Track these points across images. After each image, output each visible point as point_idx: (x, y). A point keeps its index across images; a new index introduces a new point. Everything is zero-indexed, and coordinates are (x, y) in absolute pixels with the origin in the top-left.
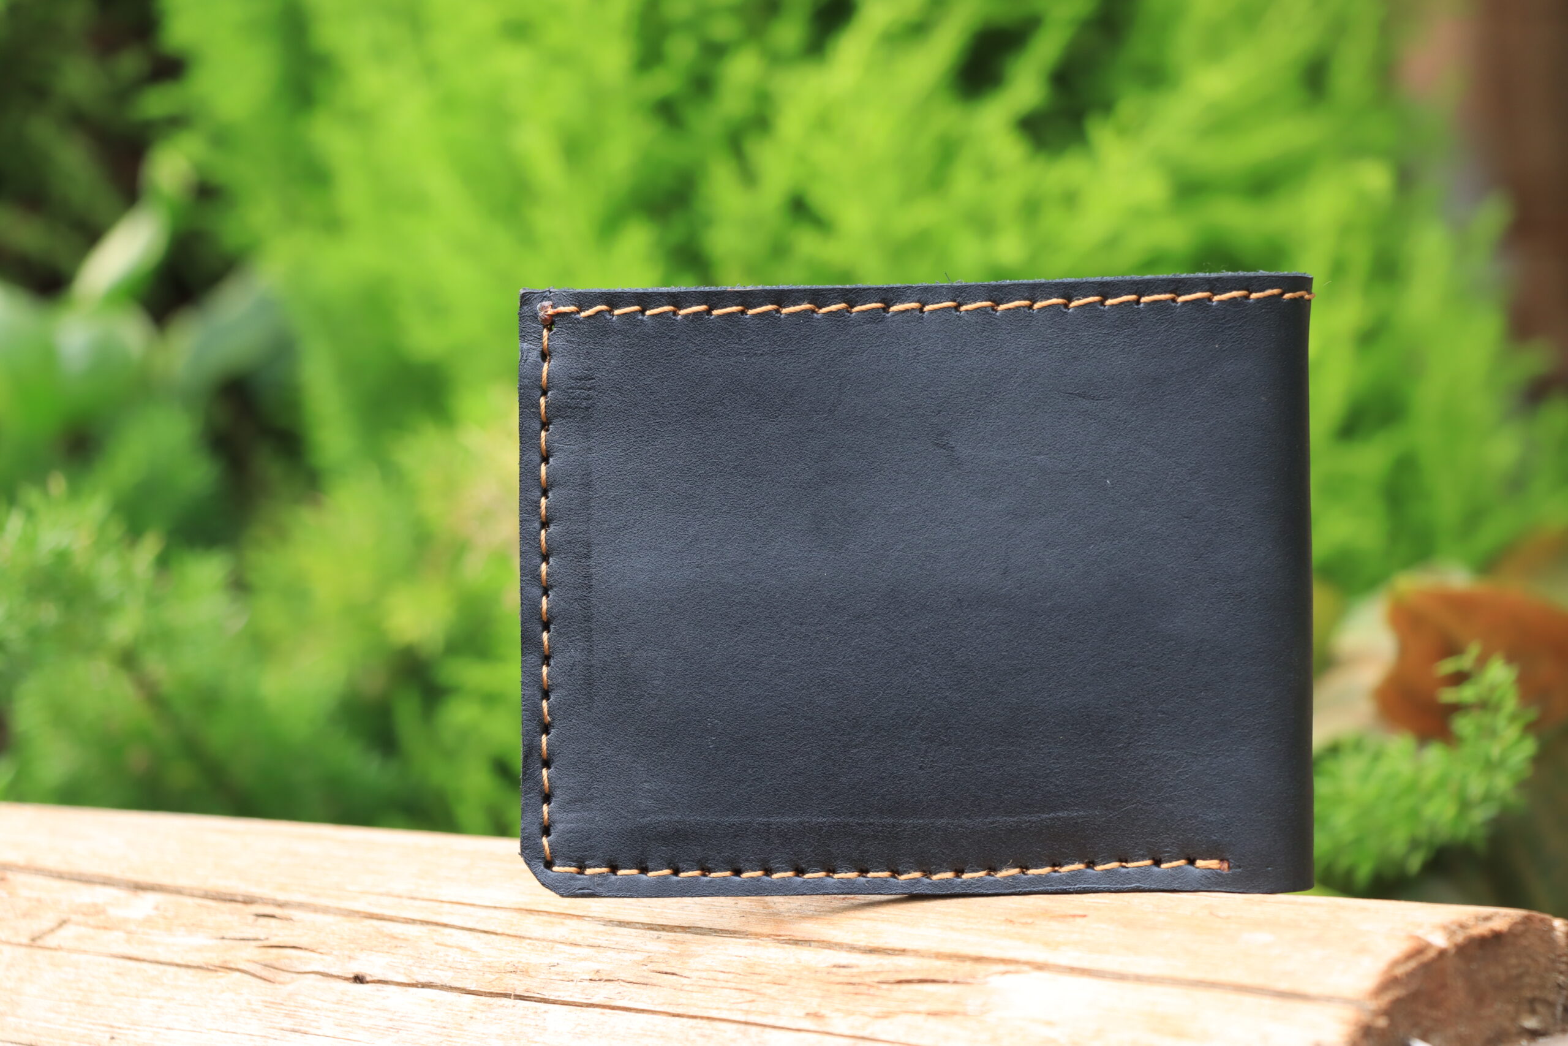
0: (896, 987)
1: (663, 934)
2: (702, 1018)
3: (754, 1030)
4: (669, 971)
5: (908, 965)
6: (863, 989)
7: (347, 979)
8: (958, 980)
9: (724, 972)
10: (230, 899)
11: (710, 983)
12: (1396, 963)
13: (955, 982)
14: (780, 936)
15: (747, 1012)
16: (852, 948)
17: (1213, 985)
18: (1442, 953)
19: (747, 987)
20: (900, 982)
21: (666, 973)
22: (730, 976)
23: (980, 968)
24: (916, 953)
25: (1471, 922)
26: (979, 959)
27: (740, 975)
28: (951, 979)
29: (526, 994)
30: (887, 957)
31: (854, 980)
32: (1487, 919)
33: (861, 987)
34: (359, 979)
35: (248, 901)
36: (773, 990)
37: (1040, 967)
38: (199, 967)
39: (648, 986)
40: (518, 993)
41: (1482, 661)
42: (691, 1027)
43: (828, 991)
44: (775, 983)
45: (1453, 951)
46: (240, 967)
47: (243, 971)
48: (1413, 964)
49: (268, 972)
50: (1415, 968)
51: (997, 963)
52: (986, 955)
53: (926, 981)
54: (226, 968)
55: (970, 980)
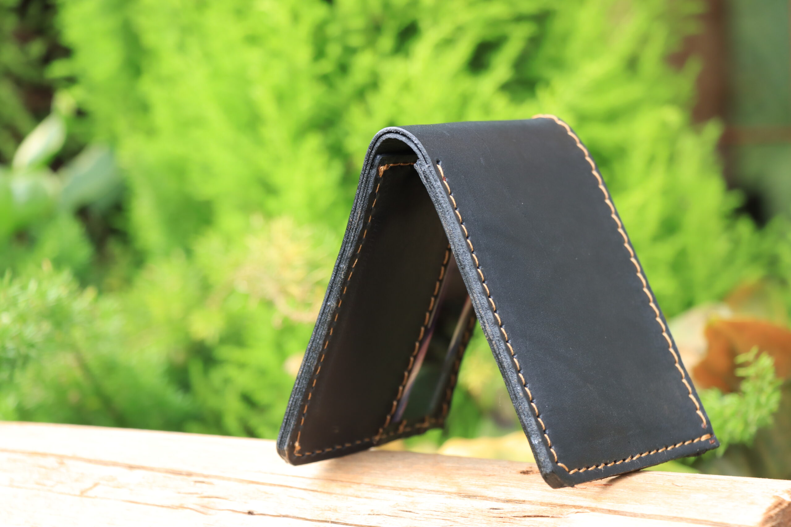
0: (523, 519)
1: (402, 492)
4: (408, 510)
5: (528, 509)
6: (507, 520)
7: (245, 513)
8: (554, 516)
9: (436, 511)
10: (179, 473)
11: (430, 516)
12: (770, 510)
13: (552, 517)
14: (461, 493)
16: (498, 500)
17: (681, 519)
18: (790, 504)
19: (448, 518)
20: (525, 517)
21: (407, 511)
22: (439, 513)
23: (564, 510)
24: (530, 502)
26: (562, 506)
27: (444, 512)
28: (551, 516)
29: (337, 521)
30: (516, 504)
31: (502, 516)
33: (506, 519)
34: (250, 513)
35: (189, 474)
36: (462, 520)
37: (593, 510)
38: (168, 507)
39: (398, 518)
40: (332, 521)
43: (490, 521)
44: (462, 517)
46: (190, 507)
47: (191, 509)
48: (777, 510)
49: (204, 510)
50: (779, 512)
51: (572, 508)
52: (566, 504)
53: (538, 516)
54: (182, 507)
55: (560, 516)
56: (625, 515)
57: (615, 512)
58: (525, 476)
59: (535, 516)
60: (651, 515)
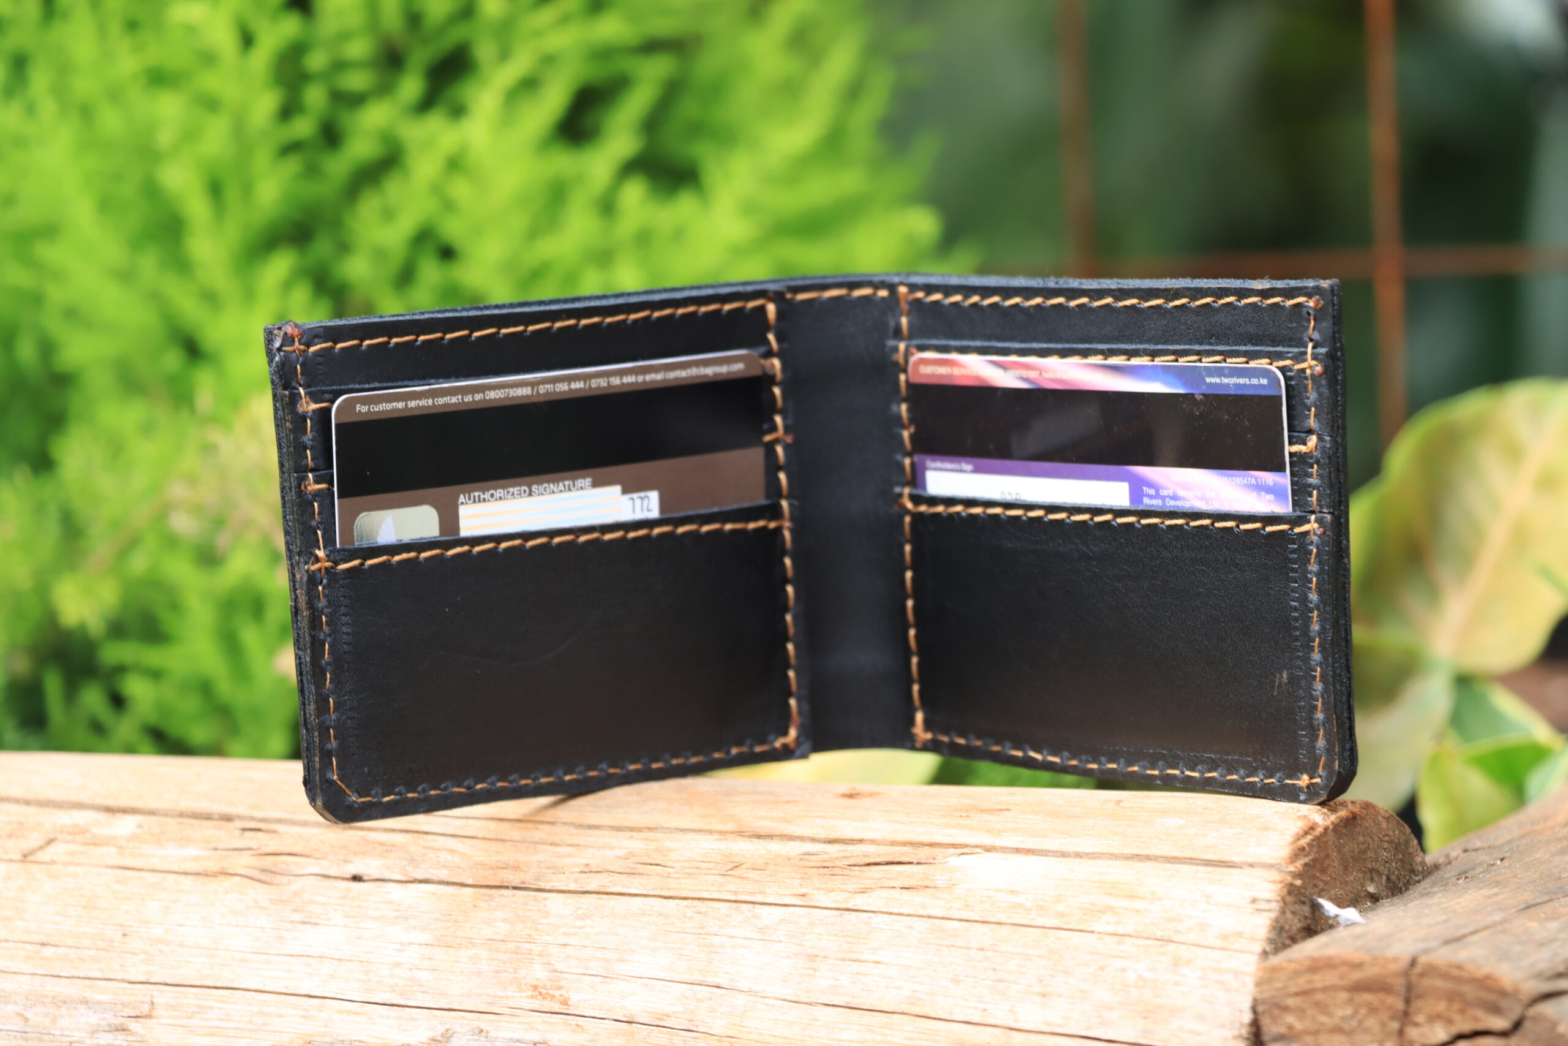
0: (866, 868)
1: (635, 834)
2: (692, 899)
3: (745, 906)
4: (653, 863)
5: (872, 852)
6: (837, 871)
7: (347, 879)
8: (921, 861)
9: (705, 862)
10: (207, 817)
11: (694, 871)
12: (1298, 838)
13: (918, 863)
14: (744, 832)
15: (736, 893)
16: (813, 840)
17: (1148, 858)
20: (869, 864)
21: (651, 864)
22: (711, 865)
23: (937, 851)
24: (872, 842)
26: (931, 845)
27: (719, 863)
28: (915, 861)
29: (522, 886)
30: (848, 846)
31: (826, 864)
33: (835, 869)
34: (356, 878)
35: (228, 818)
36: (755, 875)
37: (988, 849)
38: (197, 874)
39: (636, 875)
40: (514, 885)
42: (686, 906)
43: (806, 874)
44: (754, 869)
46: (238, 872)
47: (241, 876)
48: (1309, 838)
49: (265, 877)
50: (1312, 840)
51: (949, 848)
52: (938, 841)
53: (892, 863)
54: (225, 873)
55: (931, 861)
57: (1028, 851)
58: (852, 801)
59: (887, 863)
60: (1092, 853)
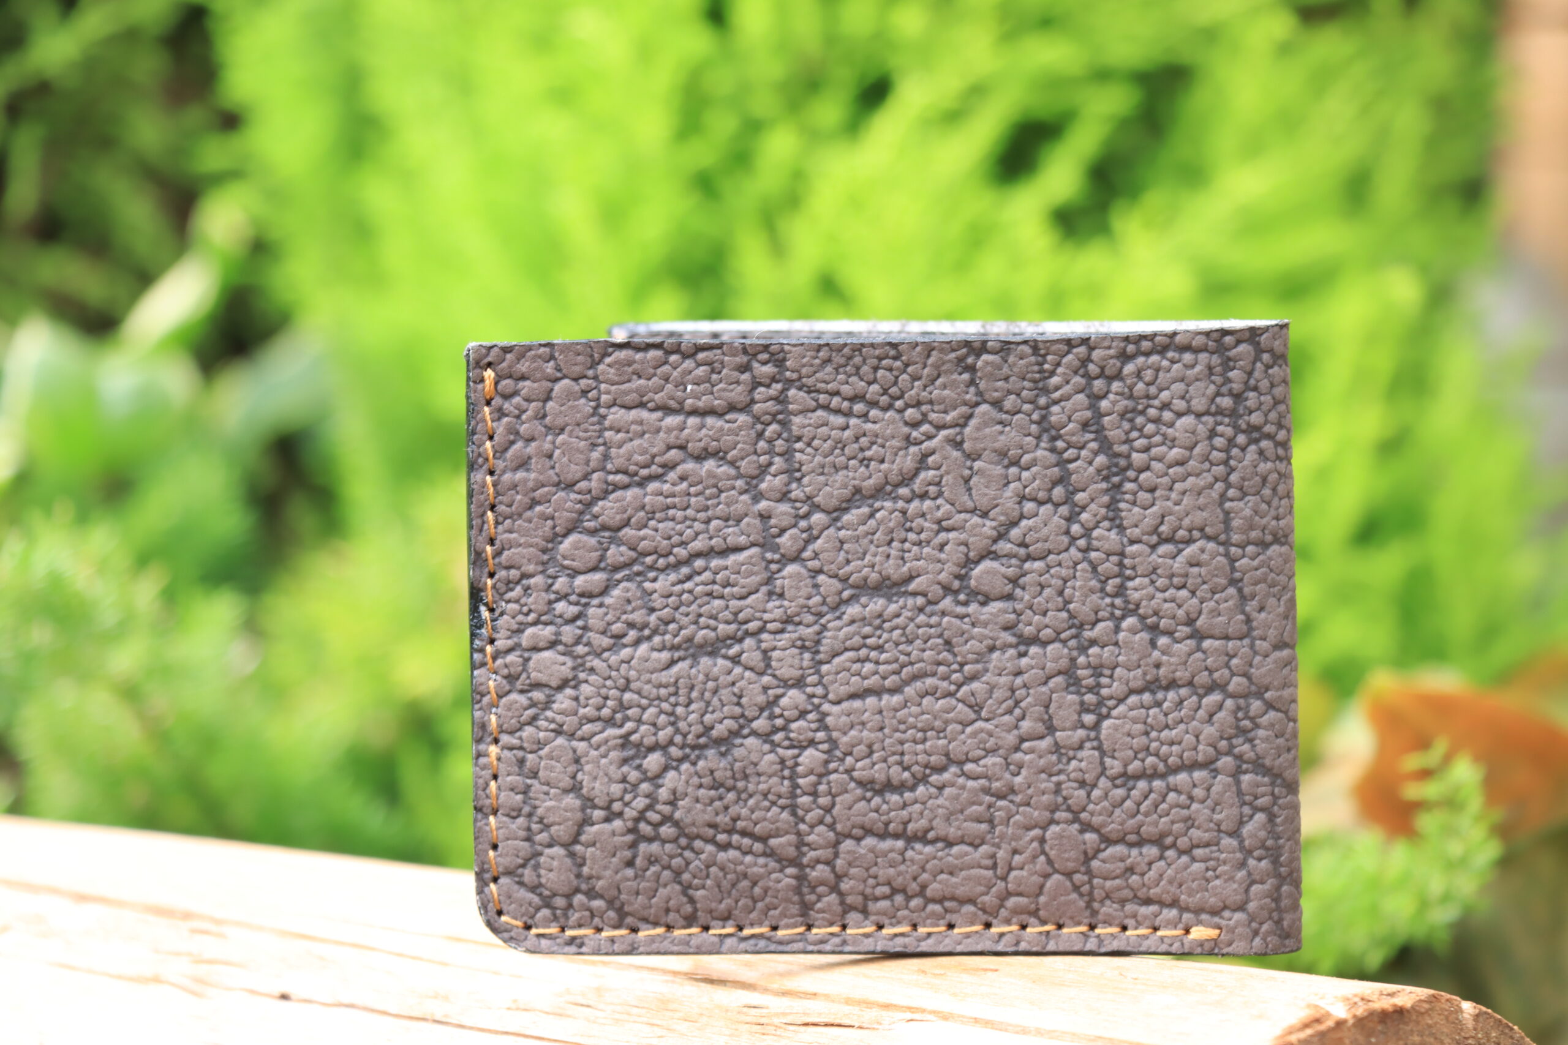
0: (802, 1029)
4: (585, 1003)
5: (818, 1010)
6: (771, 1029)
7: (273, 996)
8: (865, 1025)
9: (638, 1007)
11: (623, 1017)
12: (1291, 1031)
13: (860, 1028)
14: (697, 974)
16: (766, 990)
18: (1340, 1024)
19: (659, 1022)
20: (807, 1024)
21: (582, 1005)
22: (643, 1011)
23: (887, 1014)
24: (827, 997)
25: (1374, 997)
26: (887, 1007)
27: (653, 1010)
28: (857, 1025)
29: (444, 1020)
30: (798, 1000)
31: (762, 1021)
32: (1391, 995)
33: (769, 1028)
34: (284, 997)
36: (683, 1027)
37: (945, 1017)
38: (130, 979)
39: (563, 1017)
41: (1448, 759)
43: (737, 1030)
44: (686, 1020)
45: (1351, 1022)
46: (171, 980)
47: (173, 985)
48: (1309, 1032)
49: (198, 987)
50: (1312, 1036)
51: (902, 1012)
52: (894, 1002)
53: (832, 1025)
54: (157, 980)
55: (875, 1026)
56: (1006, 1030)
57: (988, 1023)
59: (826, 1025)
60: (1054, 1031)
